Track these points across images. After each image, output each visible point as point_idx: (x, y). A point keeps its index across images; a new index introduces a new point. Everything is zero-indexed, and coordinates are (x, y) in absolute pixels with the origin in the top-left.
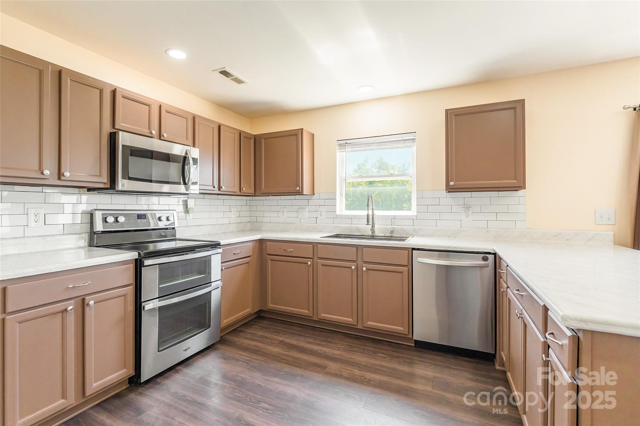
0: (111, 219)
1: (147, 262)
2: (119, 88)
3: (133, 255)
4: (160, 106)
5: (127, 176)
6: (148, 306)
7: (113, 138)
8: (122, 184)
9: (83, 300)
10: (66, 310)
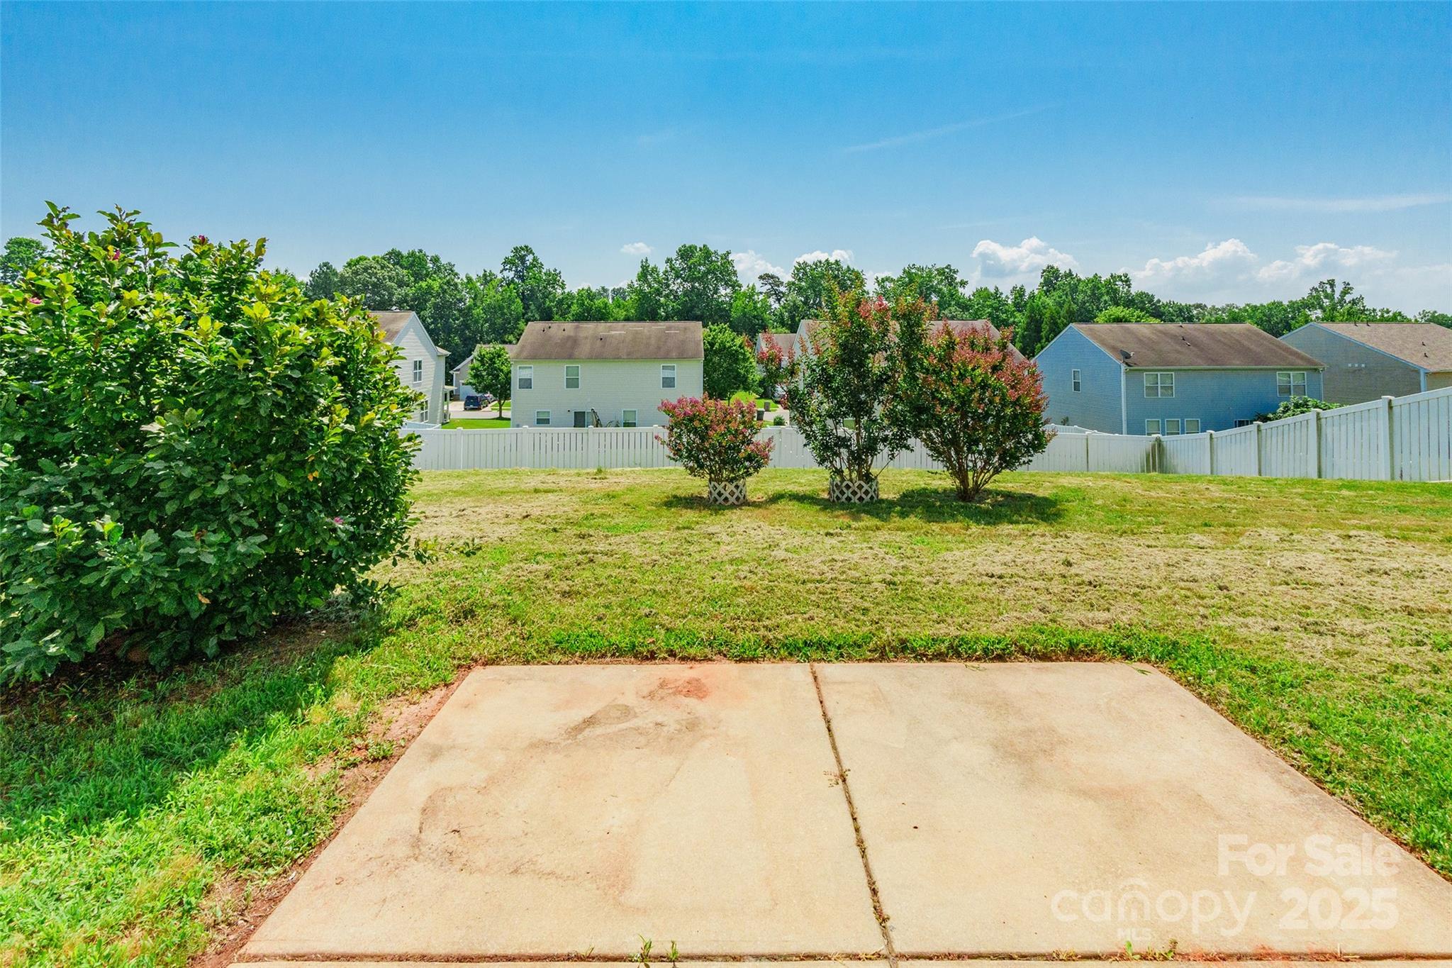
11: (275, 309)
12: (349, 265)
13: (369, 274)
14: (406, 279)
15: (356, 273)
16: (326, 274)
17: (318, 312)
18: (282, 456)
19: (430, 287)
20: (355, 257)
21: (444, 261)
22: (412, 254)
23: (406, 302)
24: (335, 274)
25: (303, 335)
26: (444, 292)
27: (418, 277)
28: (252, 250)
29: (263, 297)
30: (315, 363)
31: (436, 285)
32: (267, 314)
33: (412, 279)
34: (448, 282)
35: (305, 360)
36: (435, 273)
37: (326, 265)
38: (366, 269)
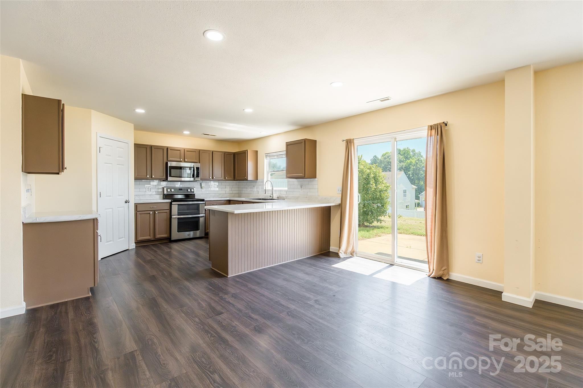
0: (169, 190)
1: (173, 203)
2: (169, 147)
3: (170, 201)
4: (184, 150)
5: (170, 176)
6: (173, 217)
7: (167, 164)
8: (169, 179)
9: (155, 212)
10: (150, 213)
11: (364, 167)
12: (383, 156)
13: (389, 158)
14: (402, 159)
15: (385, 159)
16: (375, 159)
17: (370, 167)
18: (366, 192)
19: (411, 162)
20: (385, 153)
21: (417, 151)
22: (404, 150)
23: (403, 169)
24: (378, 159)
25: (368, 171)
26: (417, 163)
27: (407, 158)
28: (360, 157)
29: (362, 165)
30: (370, 176)
31: (413, 161)
32: (363, 168)
33: (405, 159)
34: (418, 160)
35: (368, 175)
36: (413, 156)
37: (375, 156)
38: (388, 157)
